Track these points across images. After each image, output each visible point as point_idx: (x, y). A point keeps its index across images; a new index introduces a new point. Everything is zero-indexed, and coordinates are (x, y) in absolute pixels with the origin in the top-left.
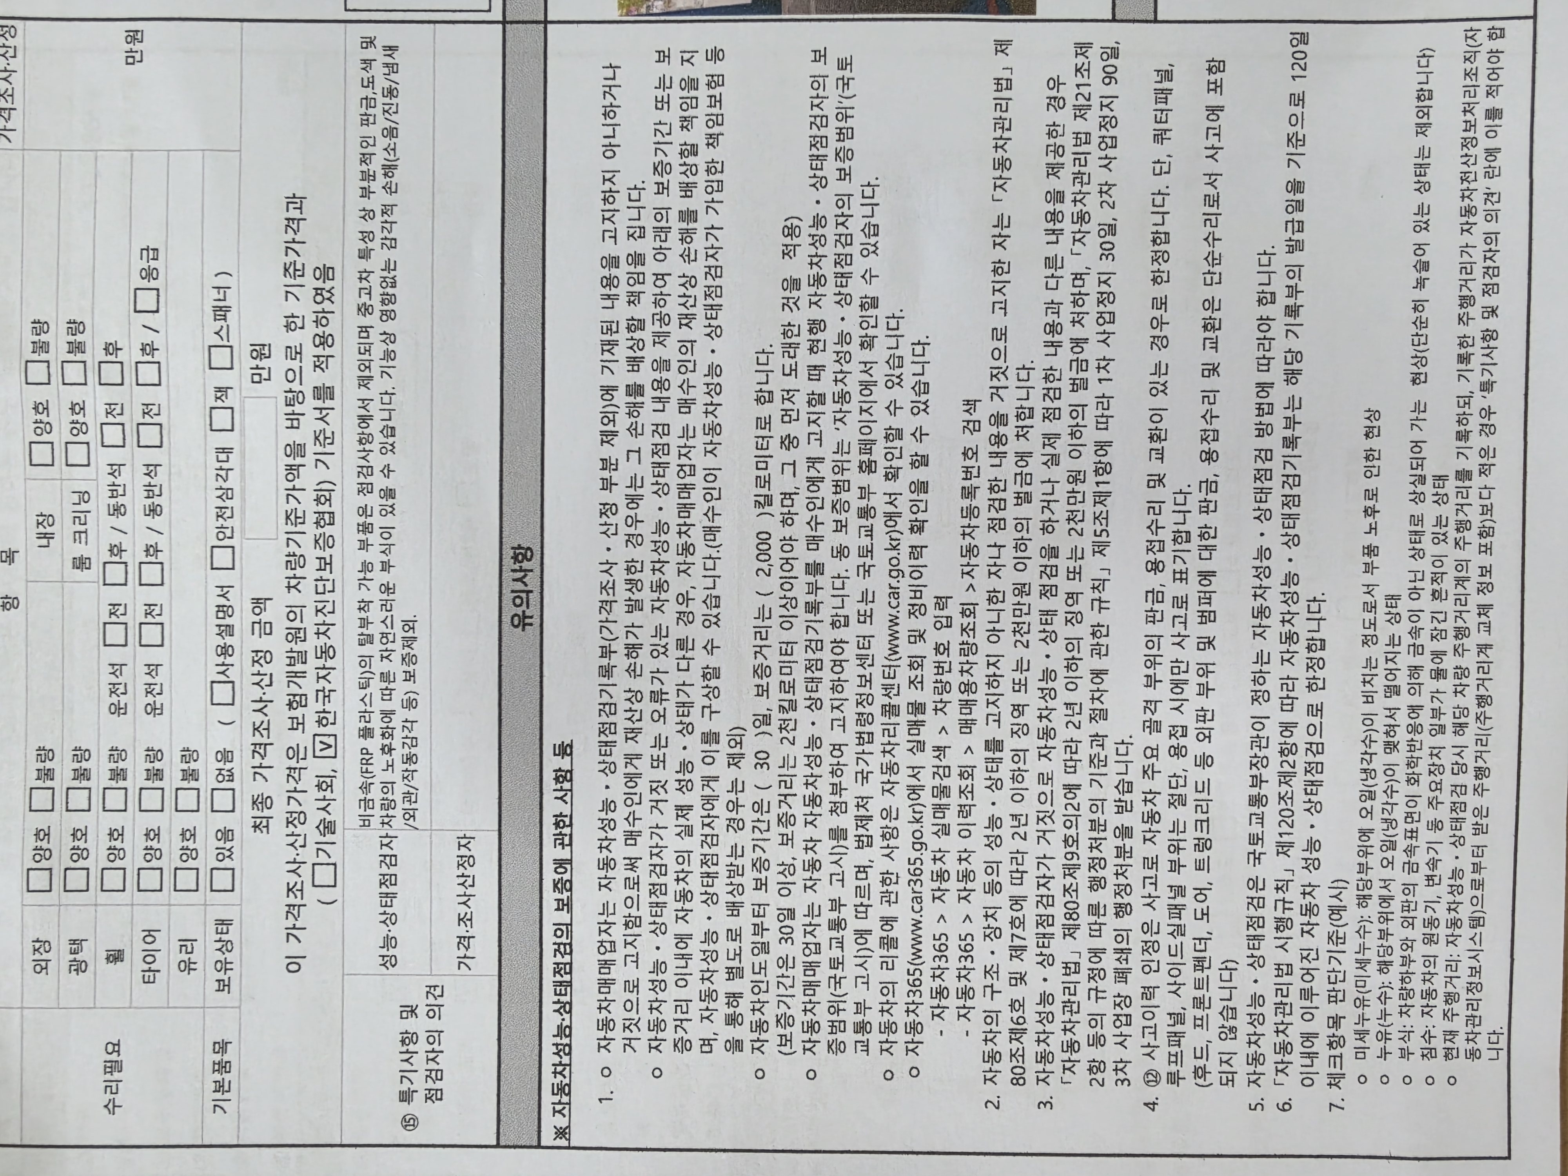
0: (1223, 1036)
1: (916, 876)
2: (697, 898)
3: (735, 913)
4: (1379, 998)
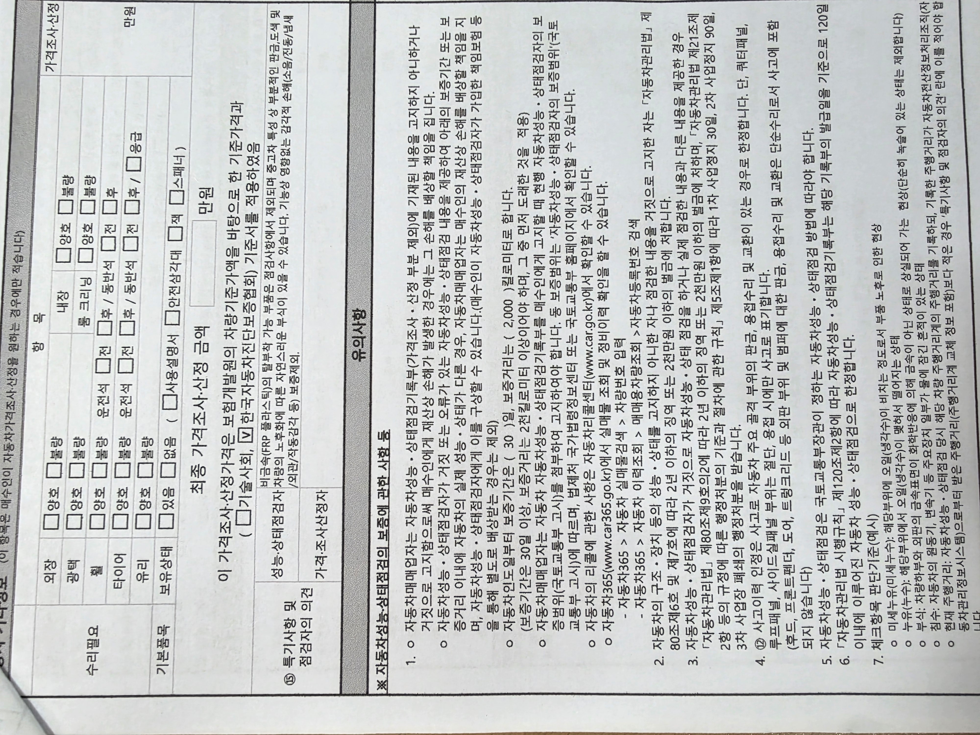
0: (804, 616)
1: (606, 515)
2: (469, 530)
3: (493, 539)
4: (902, 591)
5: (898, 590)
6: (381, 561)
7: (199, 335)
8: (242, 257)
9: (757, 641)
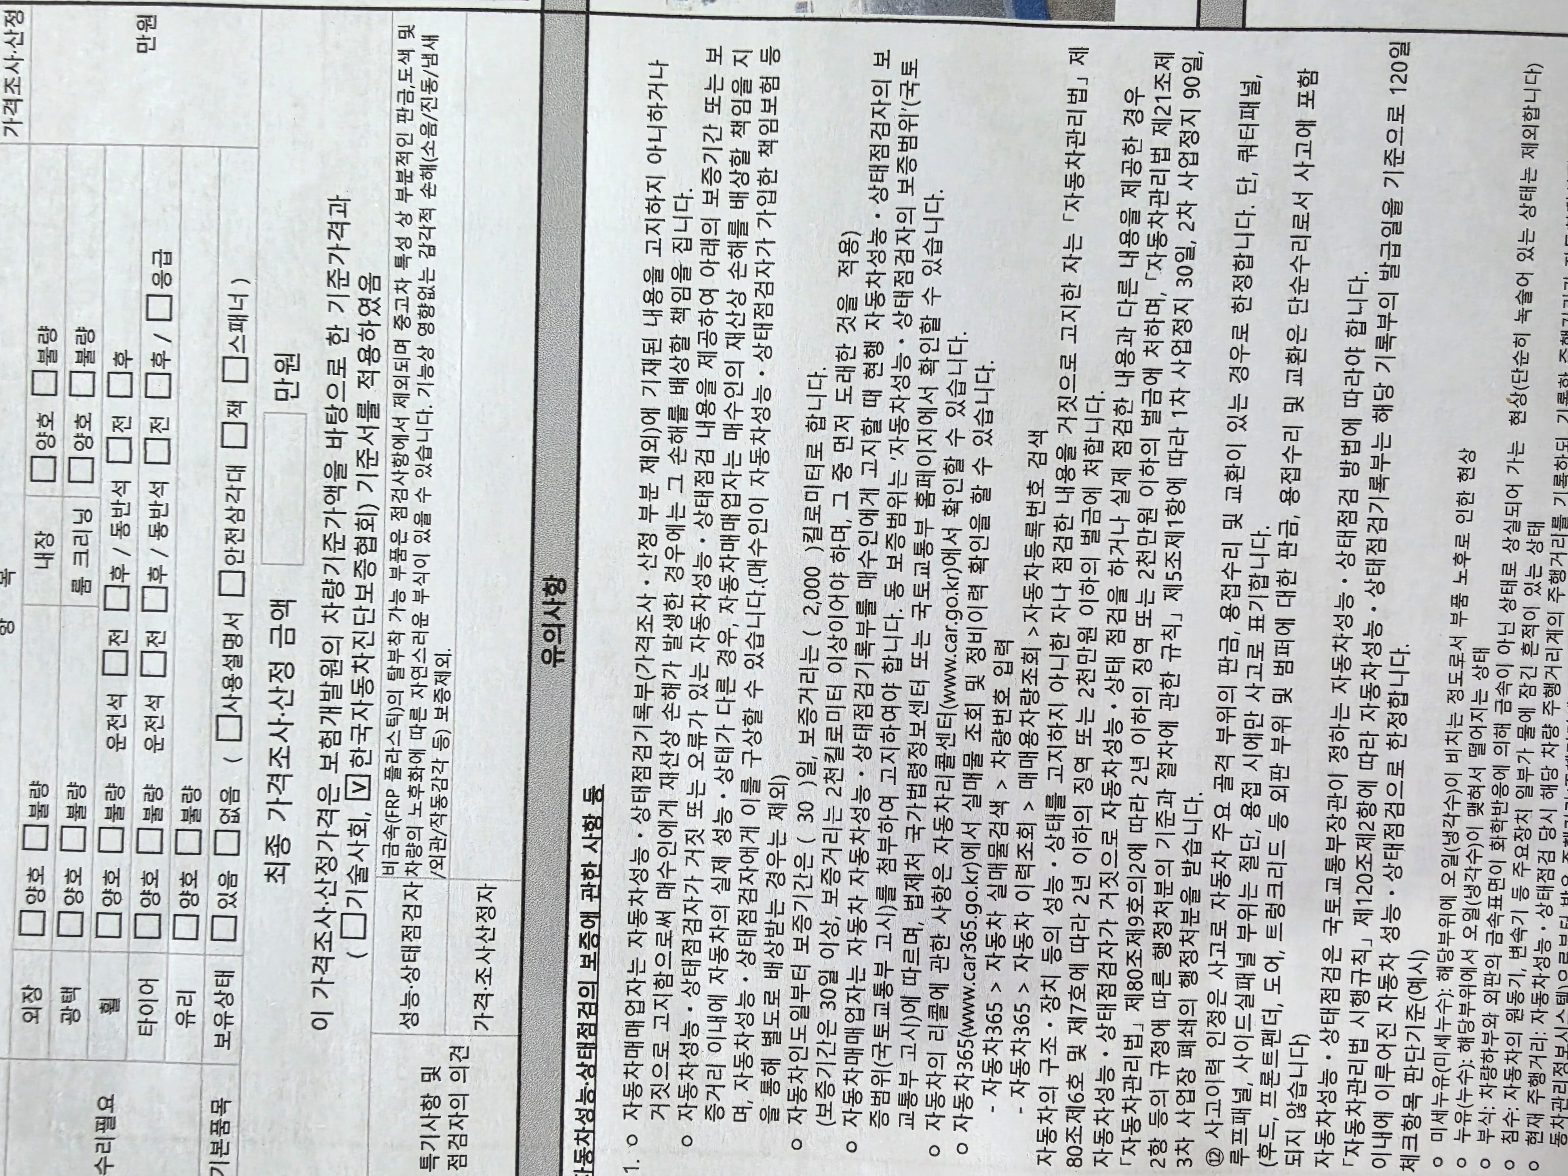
5: (1453, 1076)
6: (584, 1004)
7: (277, 614)
8: (351, 481)
9: (1210, 1152)
